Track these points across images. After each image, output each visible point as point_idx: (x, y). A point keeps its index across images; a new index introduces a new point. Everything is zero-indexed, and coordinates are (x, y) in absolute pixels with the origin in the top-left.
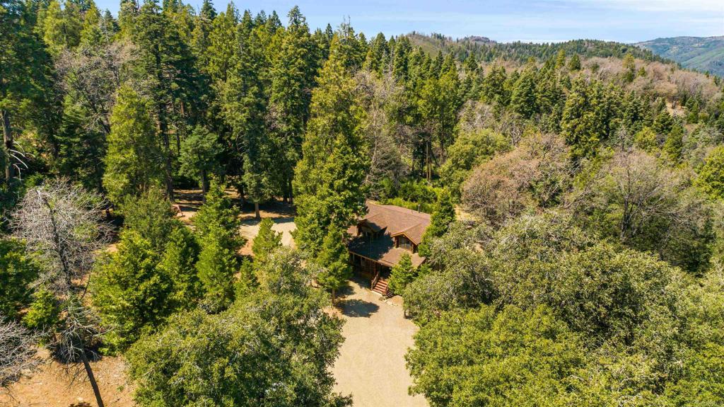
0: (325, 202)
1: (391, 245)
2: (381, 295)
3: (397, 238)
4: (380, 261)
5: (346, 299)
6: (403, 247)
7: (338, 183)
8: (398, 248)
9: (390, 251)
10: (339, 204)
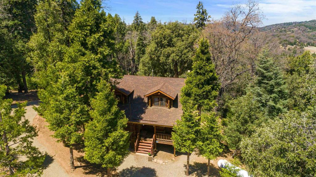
0: (77, 65)
1: (145, 105)
2: (148, 155)
3: (150, 97)
4: (141, 122)
5: (118, 171)
6: (158, 105)
7: (91, 40)
8: (153, 107)
9: (146, 111)
10: (97, 64)
